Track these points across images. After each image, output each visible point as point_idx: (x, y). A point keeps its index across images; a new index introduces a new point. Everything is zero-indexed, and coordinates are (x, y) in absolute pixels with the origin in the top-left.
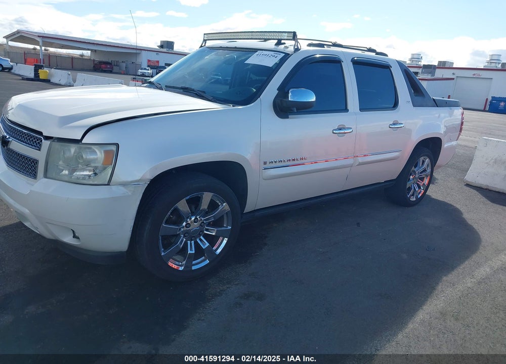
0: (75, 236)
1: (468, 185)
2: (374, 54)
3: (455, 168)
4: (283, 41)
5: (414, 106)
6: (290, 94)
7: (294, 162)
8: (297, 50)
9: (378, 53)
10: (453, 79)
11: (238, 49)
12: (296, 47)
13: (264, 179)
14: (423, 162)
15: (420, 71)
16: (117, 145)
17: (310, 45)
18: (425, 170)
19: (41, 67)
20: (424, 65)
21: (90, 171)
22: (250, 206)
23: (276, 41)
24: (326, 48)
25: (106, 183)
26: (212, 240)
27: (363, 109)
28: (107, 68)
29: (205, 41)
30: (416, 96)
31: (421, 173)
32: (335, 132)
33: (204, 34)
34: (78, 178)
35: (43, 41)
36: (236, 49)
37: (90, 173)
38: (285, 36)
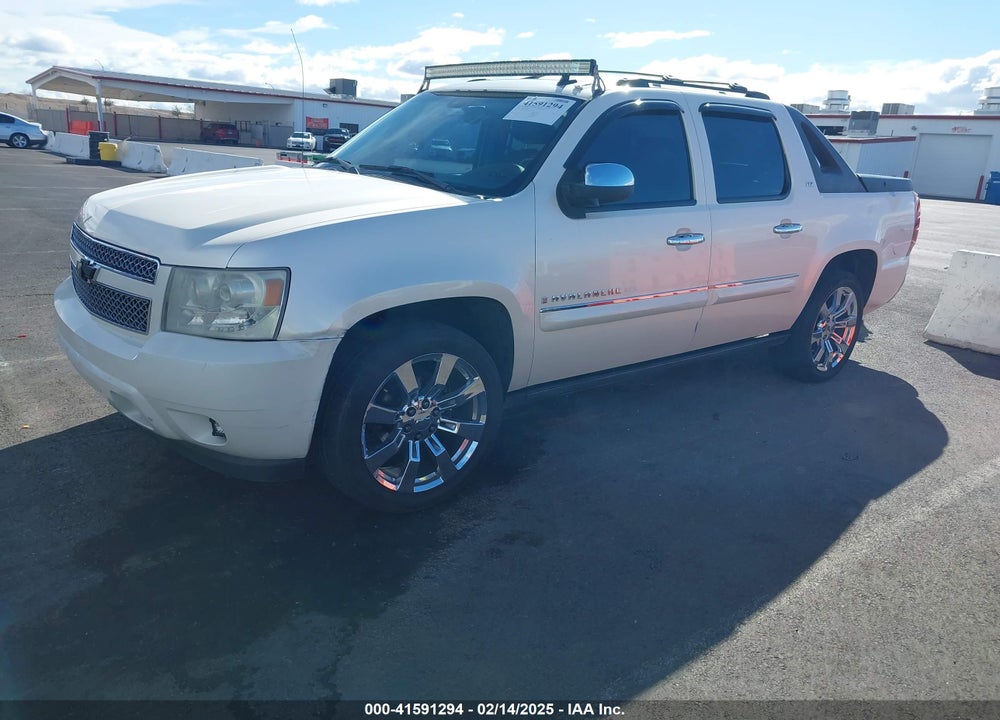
0: (215, 433)
1: (932, 343)
2: (741, 96)
3: (908, 312)
4: (571, 78)
5: (822, 190)
6: (587, 174)
7: (598, 298)
8: (598, 93)
9: (750, 94)
10: (913, 139)
11: (489, 95)
12: (596, 88)
13: (543, 330)
14: (844, 298)
15: (846, 124)
16: (288, 270)
17: (621, 83)
18: (845, 316)
19: (103, 137)
20: (854, 113)
21: (241, 317)
22: (518, 381)
23: (559, 78)
24: (652, 88)
25: (271, 337)
26: (452, 443)
27: (723, 198)
28: (228, 135)
29: (427, 79)
30: (824, 172)
31: (838, 319)
32: (671, 242)
33: (427, 68)
34: (220, 330)
35: (102, 86)
36: (486, 95)
37: (241, 321)
38: (576, 68)
